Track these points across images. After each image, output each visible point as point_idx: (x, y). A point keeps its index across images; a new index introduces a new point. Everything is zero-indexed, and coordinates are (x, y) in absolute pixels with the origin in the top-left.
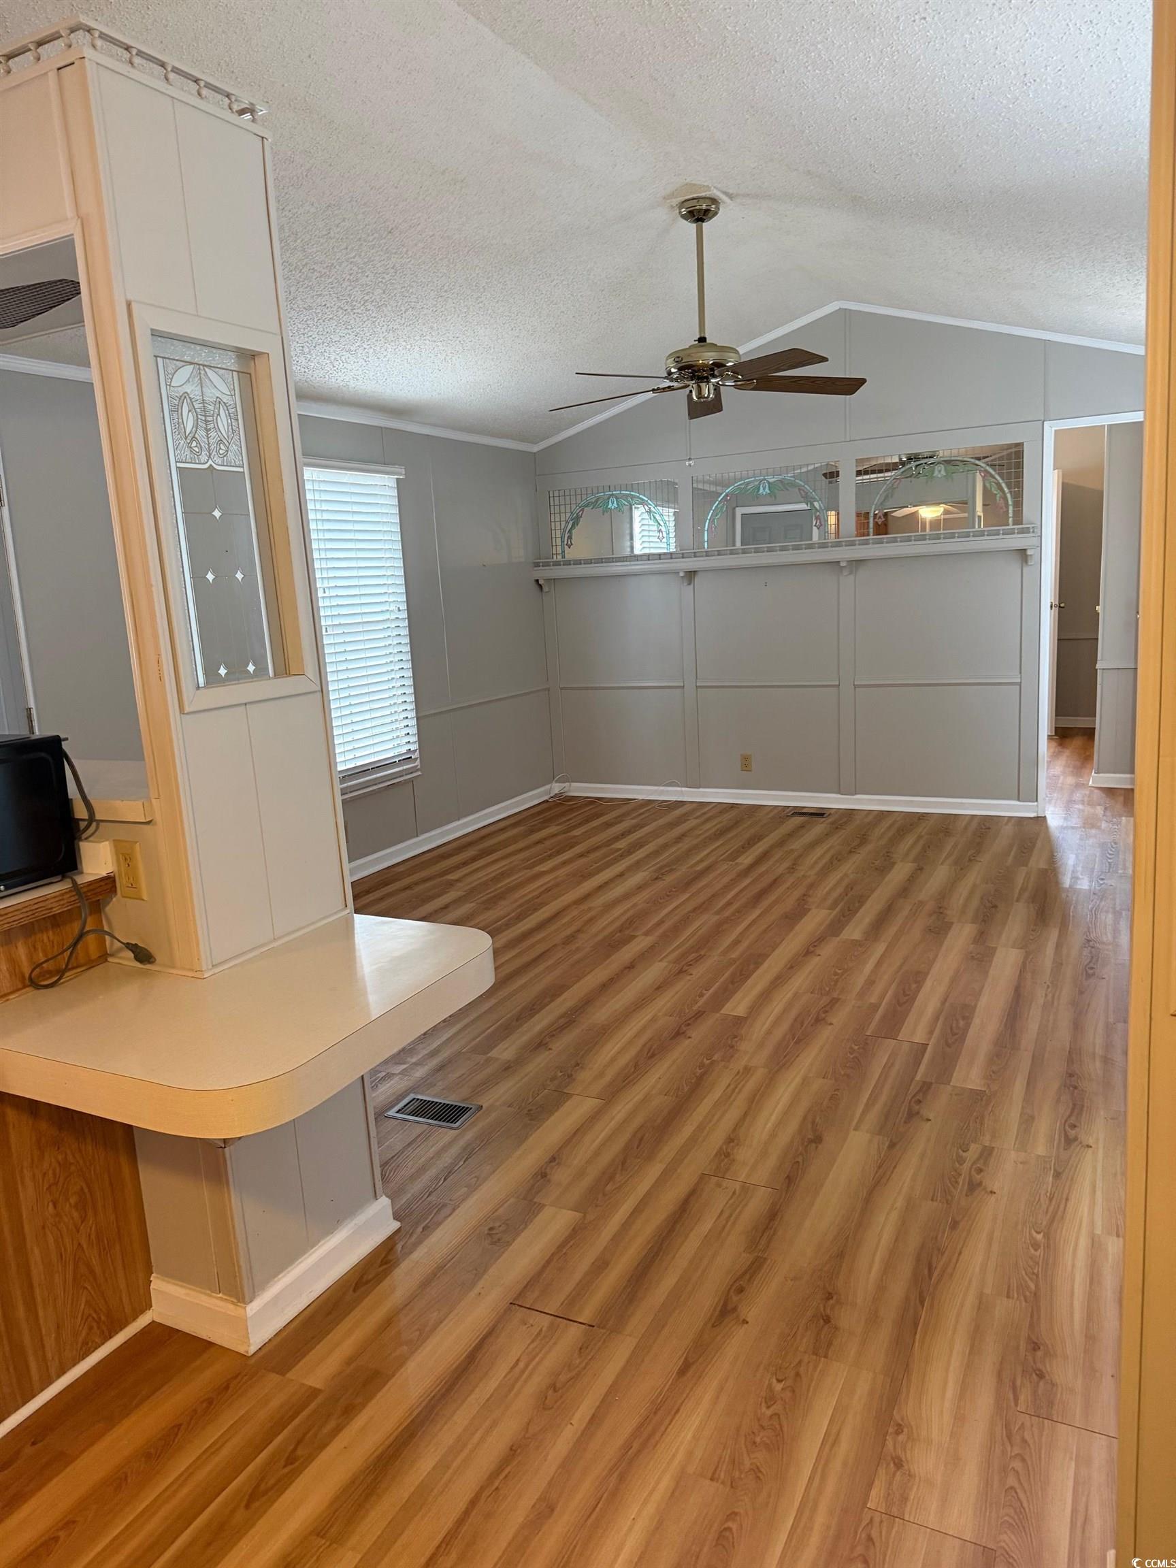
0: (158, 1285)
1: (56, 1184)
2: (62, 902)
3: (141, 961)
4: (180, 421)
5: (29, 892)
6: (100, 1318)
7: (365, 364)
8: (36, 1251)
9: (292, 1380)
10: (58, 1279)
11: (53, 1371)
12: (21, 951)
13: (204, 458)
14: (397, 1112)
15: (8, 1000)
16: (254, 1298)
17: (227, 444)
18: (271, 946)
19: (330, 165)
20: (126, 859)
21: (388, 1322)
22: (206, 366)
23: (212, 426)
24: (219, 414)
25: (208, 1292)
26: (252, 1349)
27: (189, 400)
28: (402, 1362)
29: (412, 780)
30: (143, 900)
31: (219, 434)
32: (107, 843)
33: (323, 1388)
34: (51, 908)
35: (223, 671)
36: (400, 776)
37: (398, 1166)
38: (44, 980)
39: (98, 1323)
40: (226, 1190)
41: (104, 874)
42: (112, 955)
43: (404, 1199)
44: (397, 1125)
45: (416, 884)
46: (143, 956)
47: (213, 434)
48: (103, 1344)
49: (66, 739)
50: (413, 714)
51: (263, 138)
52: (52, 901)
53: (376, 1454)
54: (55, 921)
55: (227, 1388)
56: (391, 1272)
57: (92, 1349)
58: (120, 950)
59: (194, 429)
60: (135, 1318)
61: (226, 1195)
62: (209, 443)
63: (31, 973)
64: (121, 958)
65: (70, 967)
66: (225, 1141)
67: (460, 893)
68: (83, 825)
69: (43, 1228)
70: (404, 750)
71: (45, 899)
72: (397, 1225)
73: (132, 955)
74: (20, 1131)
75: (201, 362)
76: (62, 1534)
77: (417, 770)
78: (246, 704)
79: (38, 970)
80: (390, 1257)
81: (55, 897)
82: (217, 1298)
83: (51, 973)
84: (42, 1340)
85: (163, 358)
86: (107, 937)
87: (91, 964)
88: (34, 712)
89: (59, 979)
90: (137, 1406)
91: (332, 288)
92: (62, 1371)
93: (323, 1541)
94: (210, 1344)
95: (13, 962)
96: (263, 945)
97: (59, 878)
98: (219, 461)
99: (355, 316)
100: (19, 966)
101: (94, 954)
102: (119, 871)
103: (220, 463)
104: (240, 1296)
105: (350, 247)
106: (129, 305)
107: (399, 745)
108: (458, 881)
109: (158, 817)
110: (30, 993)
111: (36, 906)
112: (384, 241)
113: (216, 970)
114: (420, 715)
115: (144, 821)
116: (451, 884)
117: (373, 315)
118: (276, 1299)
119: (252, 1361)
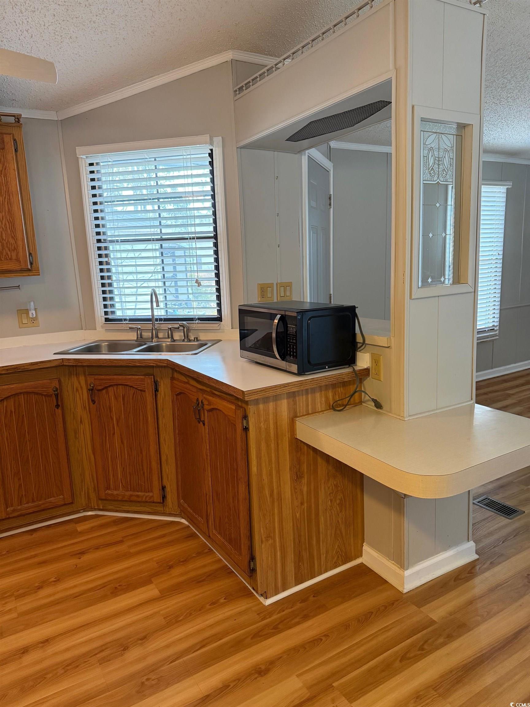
0: (366, 548)
1: (332, 493)
2: (348, 377)
3: (377, 408)
4: (428, 161)
5: (337, 370)
6: (342, 555)
7: (500, 130)
8: (322, 518)
9: (423, 612)
10: (329, 532)
11: (323, 569)
12: (330, 394)
13: (435, 178)
14: (478, 502)
15: (323, 413)
16: (409, 568)
17: (447, 171)
18: (435, 412)
19: (504, 28)
20: (376, 362)
21: (471, 602)
22: (442, 133)
23: (441, 163)
24: (445, 157)
25: (388, 559)
26: (405, 591)
27: (432, 151)
28: (478, 624)
29: (493, 341)
30: (381, 381)
31: (444, 166)
32: (368, 354)
33: (438, 621)
34: (344, 379)
35: (430, 280)
36: (487, 338)
37: (478, 528)
38: (338, 407)
39: (341, 556)
40: (402, 517)
41: (366, 367)
42: (364, 402)
43: (482, 545)
44: (478, 508)
45: (490, 392)
46: (378, 405)
47: (441, 167)
48: (342, 565)
49: (357, 307)
50: (498, 307)
51: (484, 14)
52: (345, 375)
53: (463, 663)
54: (344, 384)
55: (393, 604)
56: (473, 578)
57: (338, 566)
58: (368, 400)
59: (433, 164)
60: (355, 559)
61: (402, 519)
62: (439, 171)
63: (333, 404)
64: (368, 404)
65: (349, 403)
66: (405, 495)
67: (514, 401)
68: (359, 345)
69: (326, 510)
70: (491, 325)
71: (342, 374)
72: (477, 557)
73: (374, 404)
74: (322, 468)
75: (441, 132)
76: (324, 639)
77: (496, 336)
78: (438, 296)
79: (335, 403)
80: (473, 571)
81: (346, 374)
82: (391, 563)
83: (340, 406)
84: (320, 556)
85: (423, 131)
86: (363, 394)
87: (355, 405)
88: (332, 295)
89: (344, 408)
90: (355, 597)
91: (491, 93)
92: (326, 571)
93: (436, 693)
94: (386, 582)
95: (327, 398)
96: (432, 411)
97: (348, 366)
98: (442, 179)
99: (500, 106)
100: (329, 400)
101: (357, 401)
102: (372, 367)
103: (442, 180)
104: (402, 564)
105: (505, 70)
106: (413, 107)
107: (488, 323)
108: (513, 394)
109: (393, 345)
110: (332, 412)
111: (339, 377)
112: (525, 63)
113: (410, 418)
114: (502, 308)
115: (387, 346)
116: (509, 396)
117: (511, 104)
118: (418, 573)
119: (405, 596)
